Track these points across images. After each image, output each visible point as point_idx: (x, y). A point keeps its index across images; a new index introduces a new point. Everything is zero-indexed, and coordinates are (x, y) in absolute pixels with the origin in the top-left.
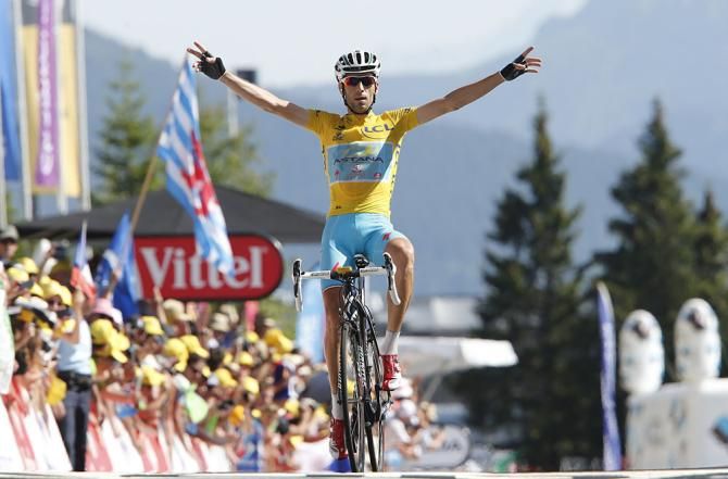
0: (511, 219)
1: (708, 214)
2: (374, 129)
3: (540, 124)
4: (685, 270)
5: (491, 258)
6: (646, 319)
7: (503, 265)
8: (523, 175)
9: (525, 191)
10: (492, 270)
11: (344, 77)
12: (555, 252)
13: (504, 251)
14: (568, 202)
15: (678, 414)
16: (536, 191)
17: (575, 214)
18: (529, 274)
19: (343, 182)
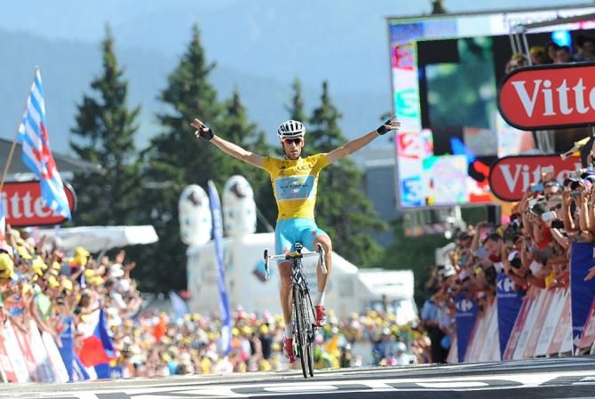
0: (89, 118)
2: (302, 168)
3: (107, 47)
5: (74, 147)
6: (197, 190)
7: (83, 151)
8: (95, 85)
9: (98, 97)
11: (284, 138)
12: (122, 141)
14: (130, 105)
16: (105, 96)
17: (135, 113)
18: (104, 158)
19: (285, 200)
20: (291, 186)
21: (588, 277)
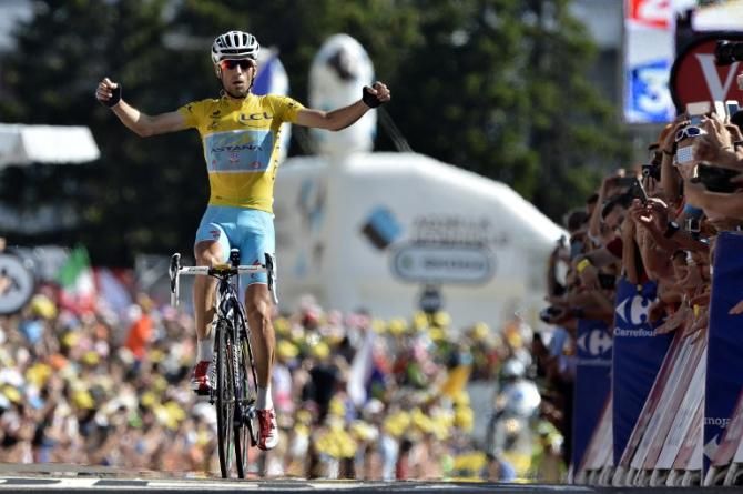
2: (251, 117)
11: (221, 59)
15: (311, 202)
19: (220, 172)
20: (229, 148)
21: (735, 310)
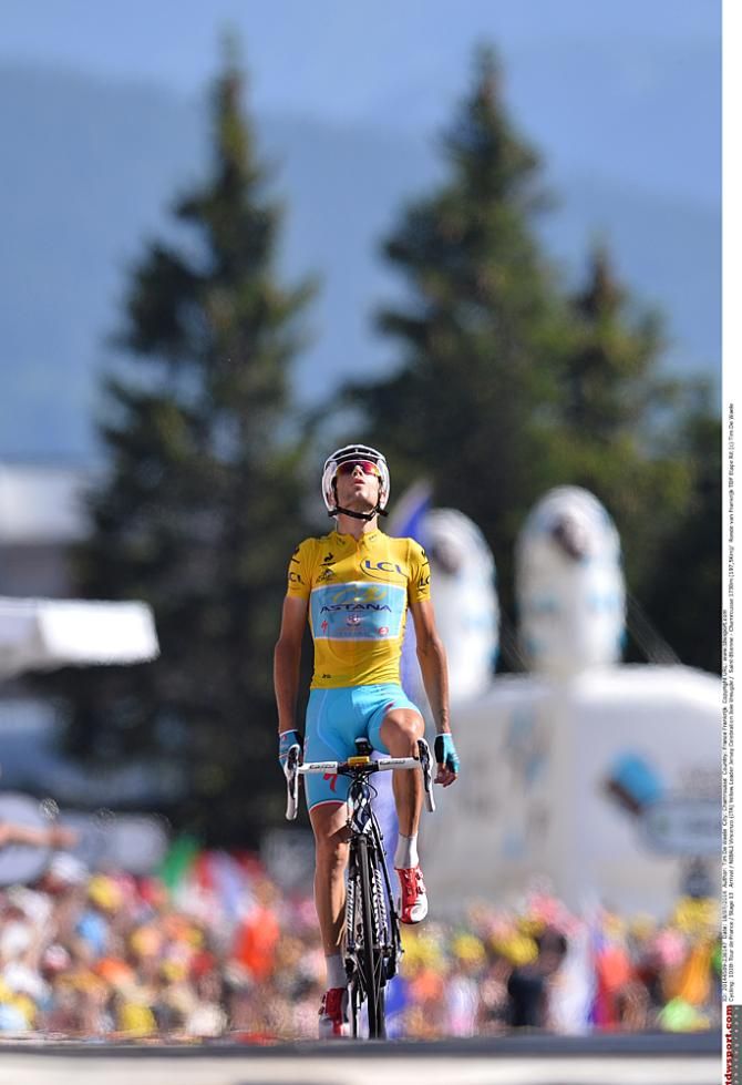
1: (596, 300)
2: (379, 565)
3: (226, 98)
4: (544, 422)
5: (116, 390)
6: (457, 533)
7: (144, 407)
8: (188, 210)
9: (191, 245)
10: (118, 417)
12: (256, 376)
13: (144, 375)
14: (288, 265)
15: (527, 746)
16: (218, 245)
17: (305, 294)
18: (198, 425)
19: (332, 639)
20: (347, 607)
